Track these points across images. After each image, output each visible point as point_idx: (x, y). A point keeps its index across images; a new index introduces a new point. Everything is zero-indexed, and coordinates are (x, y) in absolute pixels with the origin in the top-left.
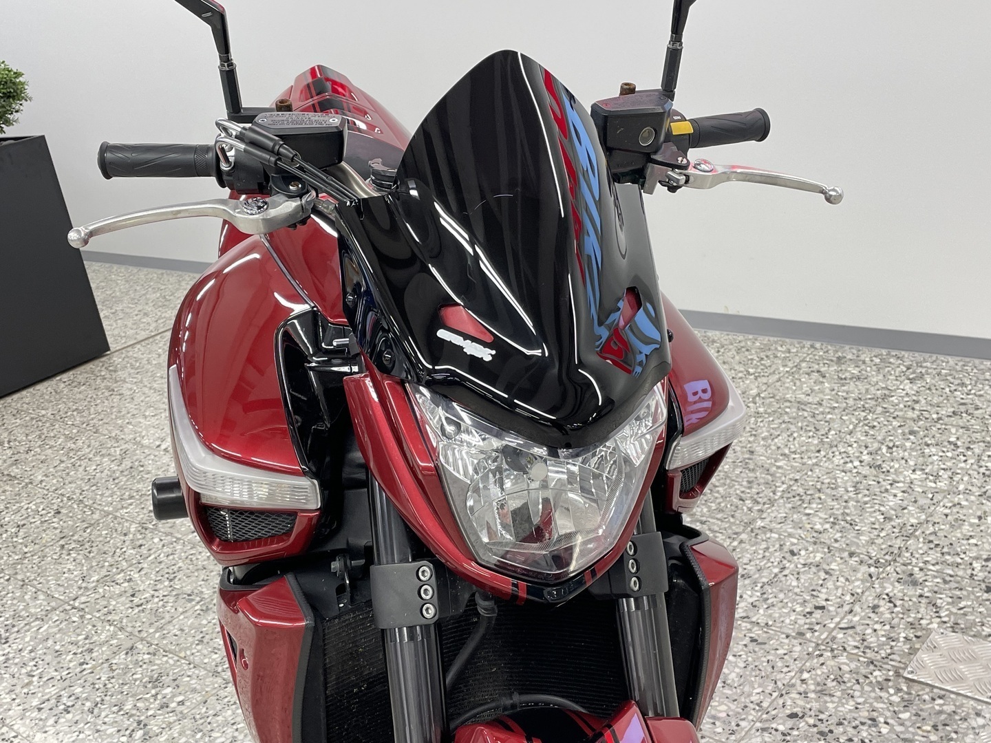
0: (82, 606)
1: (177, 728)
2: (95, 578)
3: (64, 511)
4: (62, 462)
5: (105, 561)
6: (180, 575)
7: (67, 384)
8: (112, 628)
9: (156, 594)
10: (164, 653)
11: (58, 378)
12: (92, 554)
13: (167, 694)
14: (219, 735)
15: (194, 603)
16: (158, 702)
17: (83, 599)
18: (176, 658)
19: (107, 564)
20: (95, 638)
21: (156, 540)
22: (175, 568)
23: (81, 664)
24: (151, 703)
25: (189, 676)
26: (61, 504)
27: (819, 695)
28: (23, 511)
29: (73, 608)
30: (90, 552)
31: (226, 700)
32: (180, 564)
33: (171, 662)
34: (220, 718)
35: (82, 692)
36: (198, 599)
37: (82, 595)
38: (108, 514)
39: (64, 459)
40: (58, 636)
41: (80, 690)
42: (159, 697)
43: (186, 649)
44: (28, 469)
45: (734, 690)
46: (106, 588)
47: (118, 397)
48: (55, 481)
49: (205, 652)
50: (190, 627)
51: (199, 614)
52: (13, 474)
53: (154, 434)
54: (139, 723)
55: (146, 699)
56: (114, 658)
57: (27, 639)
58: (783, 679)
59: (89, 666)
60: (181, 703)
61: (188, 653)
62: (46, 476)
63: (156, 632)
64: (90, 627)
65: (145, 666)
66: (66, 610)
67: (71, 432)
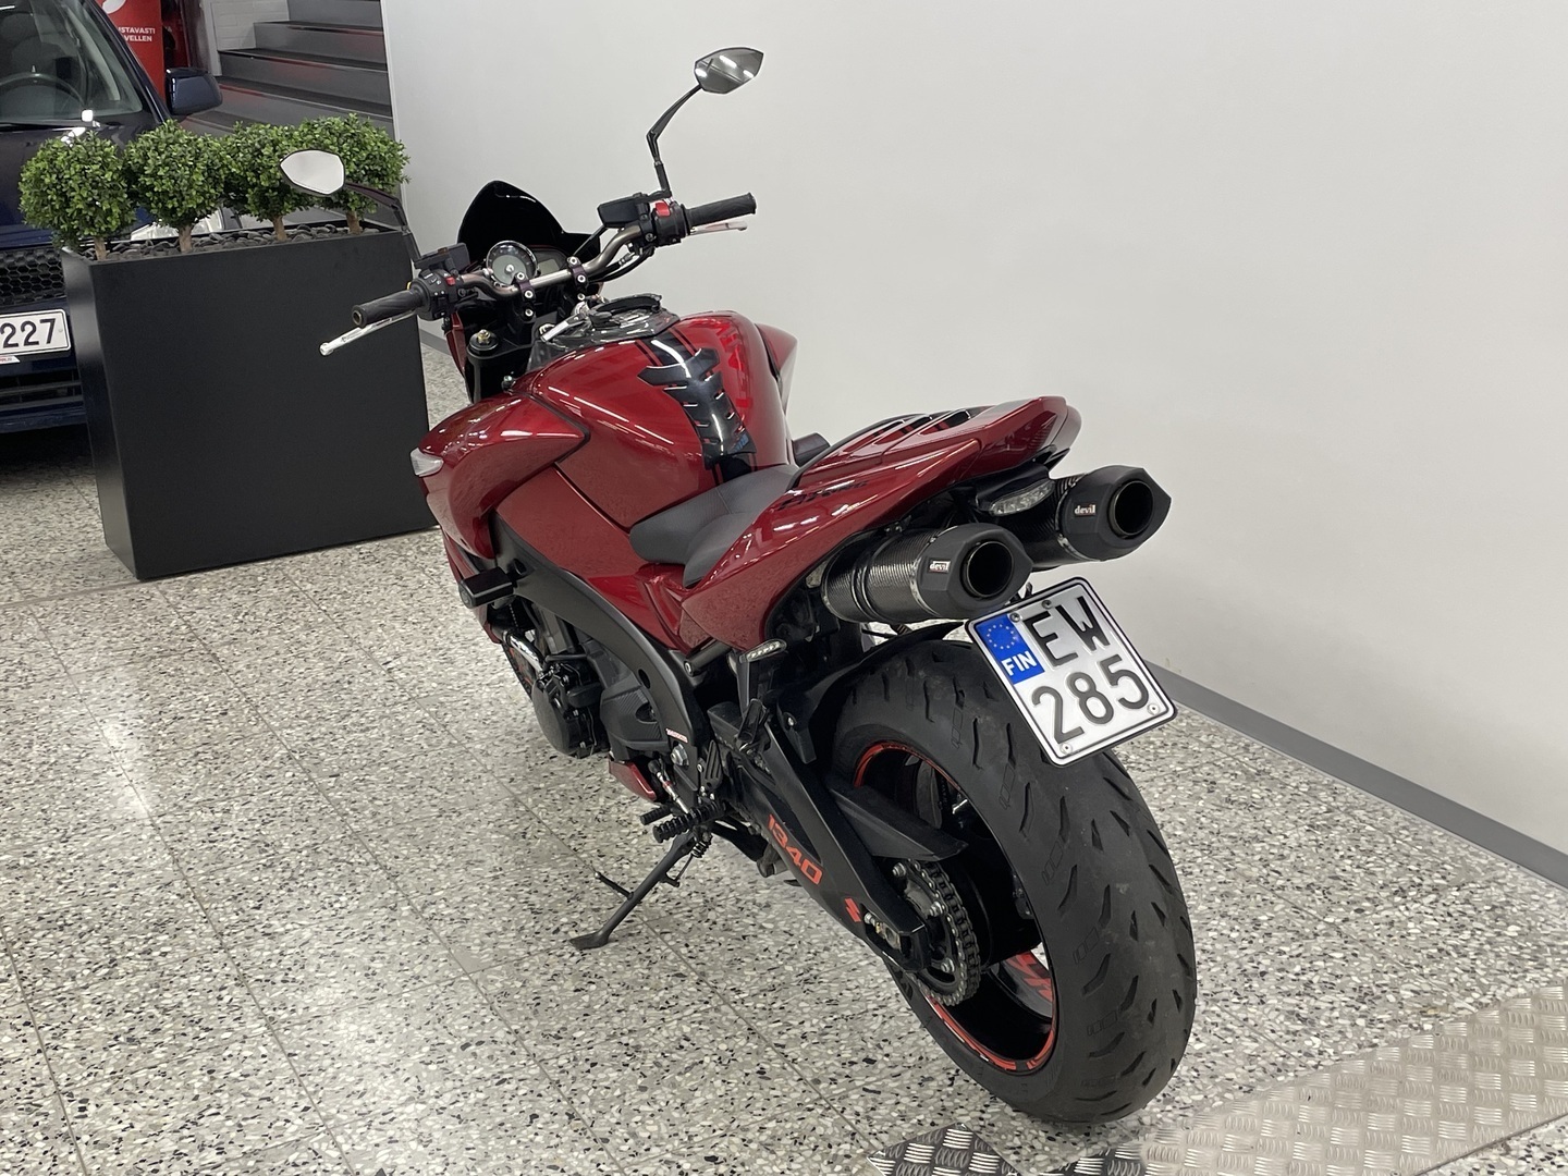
0: (161, 826)
1: (140, 977)
2: (196, 799)
3: (231, 713)
4: (277, 654)
5: (221, 783)
6: (277, 821)
7: (361, 556)
8: (168, 858)
9: (239, 834)
10: (192, 900)
11: (358, 547)
12: (216, 772)
13: (158, 941)
14: (170, 996)
15: (264, 855)
16: (145, 946)
17: (168, 818)
18: (198, 907)
19: (221, 786)
20: (145, 863)
21: (289, 774)
22: (279, 811)
23: (111, 886)
24: (138, 945)
25: (193, 930)
26: (234, 705)
27: (762, 1147)
28: (193, 703)
29: (152, 825)
30: (216, 769)
31: (205, 965)
32: (288, 809)
33: (191, 910)
34: (184, 981)
35: (88, 914)
36: (272, 852)
37: (171, 813)
38: (270, 728)
39: (282, 651)
40: (114, 850)
41: (89, 911)
42: (151, 941)
43: (218, 901)
44: (237, 653)
45: (684, 1115)
46: (199, 813)
47: (399, 588)
48: (250, 676)
49: (229, 910)
50: (238, 879)
51: (258, 869)
52: (218, 655)
53: (395, 647)
54: (112, 960)
55: (138, 940)
56: (144, 889)
57: (85, 844)
58: (745, 1118)
59: (117, 890)
60: (164, 954)
61: (214, 906)
62: (248, 667)
63: (203, 874)
64: (150, 849)
65: (164, 906)
66: (143, 825)
67: (316, 620)
